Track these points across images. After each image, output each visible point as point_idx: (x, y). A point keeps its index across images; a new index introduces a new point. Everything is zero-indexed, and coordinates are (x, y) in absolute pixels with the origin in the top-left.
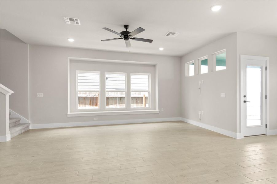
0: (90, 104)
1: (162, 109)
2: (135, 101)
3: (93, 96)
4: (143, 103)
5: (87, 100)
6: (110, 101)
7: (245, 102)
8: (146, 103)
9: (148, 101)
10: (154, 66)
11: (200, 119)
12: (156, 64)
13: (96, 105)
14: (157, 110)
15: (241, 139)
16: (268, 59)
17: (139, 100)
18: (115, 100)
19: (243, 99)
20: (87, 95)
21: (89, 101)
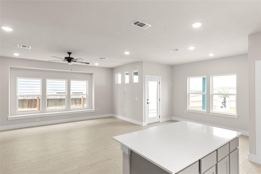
0: (28, 107)
1: (98, 109)
2: (74, 102)
3: (31, 99)
4: (81, 104)
5: (25, 102)
6: (50, 103)
7: (148, 103)
8: (84, 103)
9: (86, 101)
10: (91, 74)
11: (124, 115)
12: (93, 73)
13: (35, 107)
14: (93, 109)
15: (145, 126)
16: (160, 77)
17: (77, 101)
18: (54, 101)
19: (147, 101)
20: (25, 98)
21: (27, 103)
